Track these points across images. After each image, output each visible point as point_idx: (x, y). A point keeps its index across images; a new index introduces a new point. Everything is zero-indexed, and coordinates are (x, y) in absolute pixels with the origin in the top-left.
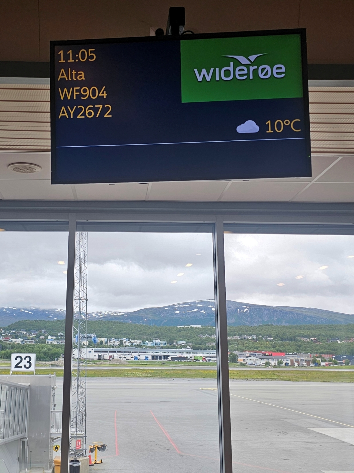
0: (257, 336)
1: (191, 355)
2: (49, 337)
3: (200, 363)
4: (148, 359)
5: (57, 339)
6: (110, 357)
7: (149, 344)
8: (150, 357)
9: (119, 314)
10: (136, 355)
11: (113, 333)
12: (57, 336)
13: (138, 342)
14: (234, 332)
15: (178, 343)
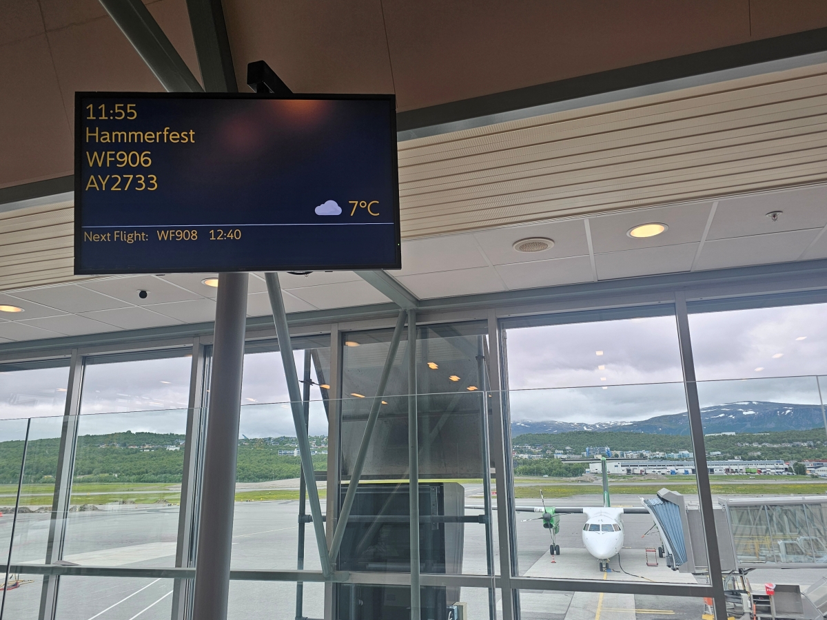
0: (814, 443)
1: (741, 467)
2: (557, 451)
3: (756, 476)
4: (688, 473)
5: (566, 454)
6: (641, 471)
7: (676, 456)
8: (690, 471)
9: (626, 424)
10: (673, 468)
11: (627, 445)
12: (565, 450)
13: (661, 454)
14: (782, 438)
15: (711, 453)
